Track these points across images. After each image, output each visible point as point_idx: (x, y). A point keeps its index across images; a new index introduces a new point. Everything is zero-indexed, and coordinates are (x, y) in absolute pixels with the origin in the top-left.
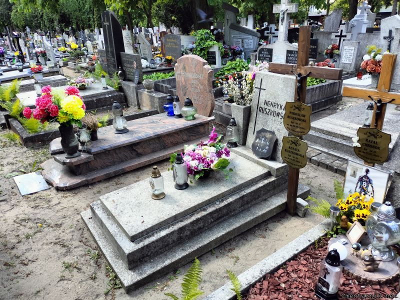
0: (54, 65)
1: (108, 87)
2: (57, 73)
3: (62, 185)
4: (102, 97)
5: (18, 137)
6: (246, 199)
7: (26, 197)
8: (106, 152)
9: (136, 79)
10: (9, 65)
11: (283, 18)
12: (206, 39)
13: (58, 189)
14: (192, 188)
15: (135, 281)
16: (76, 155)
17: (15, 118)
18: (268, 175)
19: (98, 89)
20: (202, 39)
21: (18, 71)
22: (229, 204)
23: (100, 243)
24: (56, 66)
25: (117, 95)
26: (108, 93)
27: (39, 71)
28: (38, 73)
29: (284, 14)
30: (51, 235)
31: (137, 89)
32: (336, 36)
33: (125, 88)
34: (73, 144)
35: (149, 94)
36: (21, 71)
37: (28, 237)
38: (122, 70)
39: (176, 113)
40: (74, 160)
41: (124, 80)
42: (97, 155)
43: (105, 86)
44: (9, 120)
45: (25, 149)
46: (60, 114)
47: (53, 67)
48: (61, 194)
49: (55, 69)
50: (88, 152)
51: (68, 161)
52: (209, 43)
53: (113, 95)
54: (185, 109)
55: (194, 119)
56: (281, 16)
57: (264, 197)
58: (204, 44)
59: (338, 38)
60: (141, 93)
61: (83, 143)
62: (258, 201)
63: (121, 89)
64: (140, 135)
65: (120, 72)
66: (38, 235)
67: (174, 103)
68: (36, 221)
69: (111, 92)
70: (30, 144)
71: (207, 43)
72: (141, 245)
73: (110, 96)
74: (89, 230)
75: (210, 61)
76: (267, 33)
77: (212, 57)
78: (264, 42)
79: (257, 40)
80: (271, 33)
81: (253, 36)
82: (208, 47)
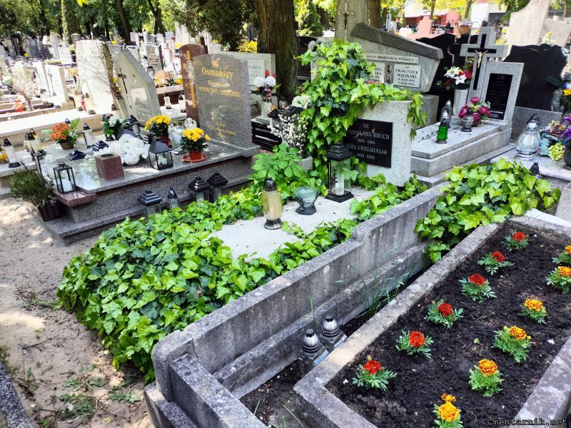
75: (366, 153)
76: (470, 50)
77: (376, 140)
78: (461, 74)
79: (434, 66)
80: (482, 49)
81: (422, 58)
82: (360, 106)
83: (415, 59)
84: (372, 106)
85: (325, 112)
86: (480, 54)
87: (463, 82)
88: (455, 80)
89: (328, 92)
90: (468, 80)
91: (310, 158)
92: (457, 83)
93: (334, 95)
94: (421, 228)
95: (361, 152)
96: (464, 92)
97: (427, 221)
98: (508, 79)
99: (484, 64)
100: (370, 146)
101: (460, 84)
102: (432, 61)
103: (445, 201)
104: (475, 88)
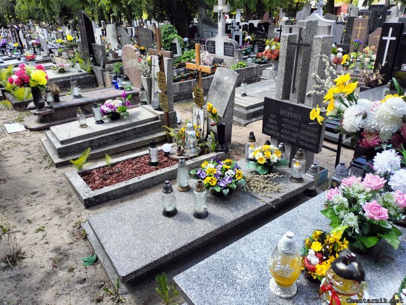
0: (47, 55)
1: (82, 70)
2: (50, 61)
3: (33, 127)
4: (77, 78)
5: (9, 104)
6: (137, 130)
7: (11, 134)
8: (63, 108)
9: (102, 64)
10: (10, 55)
11: (220, 16)
12: (170, 33)
13: (31, 130)
14: (106, 123)
15: (60, 161)
16: (43, 109)
17: (9, 92)
18: (157, 118)
19: (74, 72)
20: (166, 33)
21: (17, 60)
22: (124, 132)
23: (48, 150)
24: (49, 55)
25: (88, 77)
26: (81, 75)
27: (32, 59)
28: (32, 60)
29: (220, 13)
30: (23, 148)
31: (103, 71)
32: (278, 31)
33: (95, 71)
34: (41, 101)
35: (110, 75)
36: (19, 59)
37: (8, 149)
38: (93, 57)
39: (119, 86)
40: (41, 112)
41: (95, 65)
42: (57, 110)
43: (80, 70)
44: (5, 93)
45: (15, 111)
46: (30, 81)
47: (46, 57)
48: (33, 132)
49: (48, 58)
50: (51, 108)
51: (38, 112)
52: (172, 36)
53: (85, 76)
54: (124, 83)
55: (131, 90)
56: (219, 15)
57: (153, 131)
58: (168, 36)
59: (279, 32)
60: (105, 74)
61: (48, 103)
62: (147, 133)
63: (92, 72)
64: (88, 99)
65: (91, 59)
66: (15, 148)
67: (118, 79)
68: (14, 143)
69: (84, 74)
70: (18, 108)
71: (170, 36)
72: (66, 145)
73: (83, 77)
74: (44, 146)
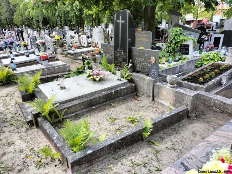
0: (52, 52)
1: (122, 79)
4: (119, 89)
9: (154, 73)
25: (130, 87)
27: (46, 59)
31: (154, 82)
35: (174, 89)
36: (28, 56)
41: (133, 72)
43: (119, 78)
58: (178, 39)
60: (160, 87)
65: (130, 65)
69: (124, 84)
73: (125, 87)
75: (182, 52)
76: (209, 31)
77: (185, 49)
78: (206, 37)
79: (198, 35)
80: (212, 30)
81: (195, 33)
82: (182, 41)
83: (193, 33)
84: (185, 41)
85: (174, 42)
86: (212, 32)
87: (207, 39)
88: (204, 39)
89: (174, 38)
90: (208, 39)
91: (169, 54)
92: (205, 39)
93: (176, 39)
94: (196, 64)
95: (181, 52)
96: (207, 42)
97: (197, 63)
98: (220, 38)
99: (213, 34)
100: (184, 50)
101: (206, 40)
102: (198, 34)
103: (201, 60)
104: (210, 41)
